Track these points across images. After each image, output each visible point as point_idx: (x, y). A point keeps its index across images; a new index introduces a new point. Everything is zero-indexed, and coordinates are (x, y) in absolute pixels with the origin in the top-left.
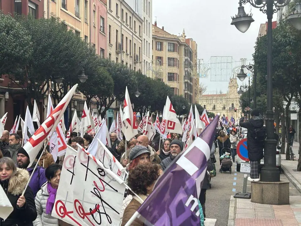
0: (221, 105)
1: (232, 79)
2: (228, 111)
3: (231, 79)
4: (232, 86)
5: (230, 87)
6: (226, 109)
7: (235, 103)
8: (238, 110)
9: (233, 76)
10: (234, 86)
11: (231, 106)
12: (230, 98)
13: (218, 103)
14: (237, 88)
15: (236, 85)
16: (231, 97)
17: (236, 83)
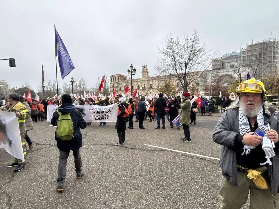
0: (137, 86)
2: (142, 90)
3: (143, 67)
4: (144, 71)
5: (143, 72)
6: (140, 89)
7: (146, 84)
8: (148, 89)
9: (145, 64)
10: (145, 71)
11: (143, 86)
12: (142, 81)
13: (135, 85)
14: (147, 73)
15: (147, 71)
16: (144, 80)
17: (147, 69)
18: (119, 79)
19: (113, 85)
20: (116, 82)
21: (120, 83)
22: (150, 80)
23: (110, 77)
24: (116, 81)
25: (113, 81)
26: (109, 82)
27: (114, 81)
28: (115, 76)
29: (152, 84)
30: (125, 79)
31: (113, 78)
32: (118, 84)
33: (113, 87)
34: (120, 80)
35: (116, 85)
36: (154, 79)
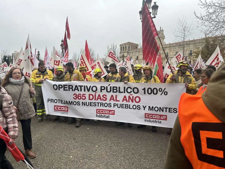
1: (159, 31)
8: (164, 58)
9: (161, 29)
10: (160, 37)
14: (163, 39)
15: (163, 36)
17: (163, 34)
18: (129, 47)
19: (123, 54)
20: (127, 51)
21: (130, 53)
22: (166, 47)
23: (120, 45)
24: (126, 49)
25: (122, 50)
26: (119, 52)
27: (124, 50)
28: (125, 44)
29: (168, 52)
30: (137, 47)
31: (123, 47)
32: (128, 53)
33: (123, 57)
34: (130, 49)
35: (125, 54)
36: (171, 46)
